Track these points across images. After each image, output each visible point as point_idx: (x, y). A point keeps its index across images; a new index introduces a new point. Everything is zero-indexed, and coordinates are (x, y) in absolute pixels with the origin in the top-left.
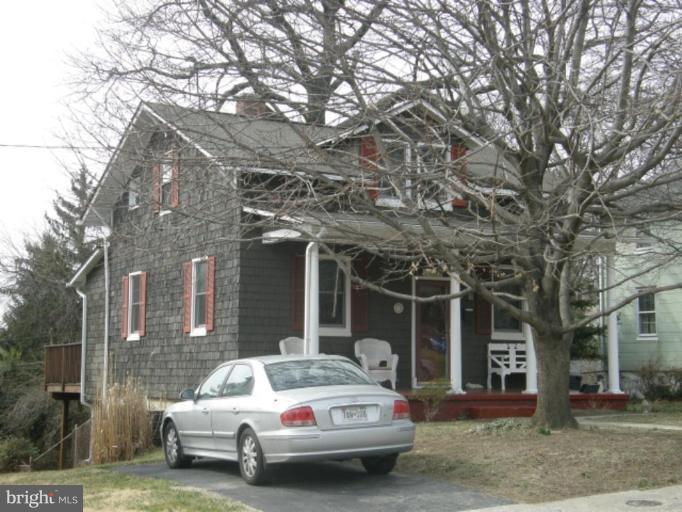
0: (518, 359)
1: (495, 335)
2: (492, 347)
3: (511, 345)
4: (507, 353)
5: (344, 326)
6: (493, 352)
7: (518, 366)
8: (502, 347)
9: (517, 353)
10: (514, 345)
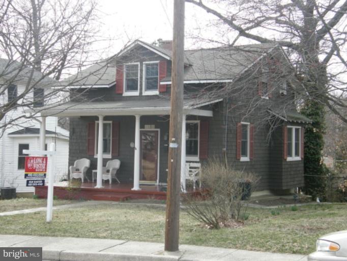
0: (190, 171)
9: (190, 168)
10: (189, 164)
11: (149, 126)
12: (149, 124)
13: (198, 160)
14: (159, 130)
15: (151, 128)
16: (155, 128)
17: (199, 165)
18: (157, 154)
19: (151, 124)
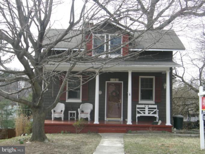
0: (149, 111)
1: (140, 102)
2: (138, 106)
3: (146, 105)
4: (144, 108)
5: (80, 99)
6: (138, 108)
7: (149, 113)
8: (143, 106)
9: (149, 108)
10: (148, 105)
11: (114, 79)
12: (113, 78)
13: (154, 103)
14: (122, 82)
15: (115, 81)
16: (119, 81)
17: (156, 106)
18: (121, 99)
19: (115, 78)
